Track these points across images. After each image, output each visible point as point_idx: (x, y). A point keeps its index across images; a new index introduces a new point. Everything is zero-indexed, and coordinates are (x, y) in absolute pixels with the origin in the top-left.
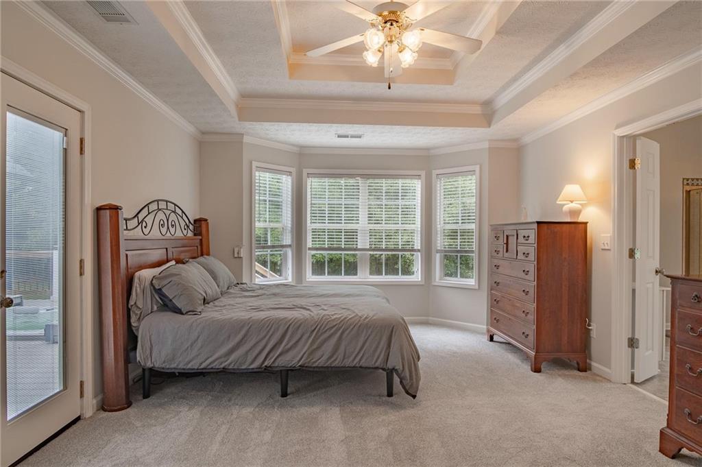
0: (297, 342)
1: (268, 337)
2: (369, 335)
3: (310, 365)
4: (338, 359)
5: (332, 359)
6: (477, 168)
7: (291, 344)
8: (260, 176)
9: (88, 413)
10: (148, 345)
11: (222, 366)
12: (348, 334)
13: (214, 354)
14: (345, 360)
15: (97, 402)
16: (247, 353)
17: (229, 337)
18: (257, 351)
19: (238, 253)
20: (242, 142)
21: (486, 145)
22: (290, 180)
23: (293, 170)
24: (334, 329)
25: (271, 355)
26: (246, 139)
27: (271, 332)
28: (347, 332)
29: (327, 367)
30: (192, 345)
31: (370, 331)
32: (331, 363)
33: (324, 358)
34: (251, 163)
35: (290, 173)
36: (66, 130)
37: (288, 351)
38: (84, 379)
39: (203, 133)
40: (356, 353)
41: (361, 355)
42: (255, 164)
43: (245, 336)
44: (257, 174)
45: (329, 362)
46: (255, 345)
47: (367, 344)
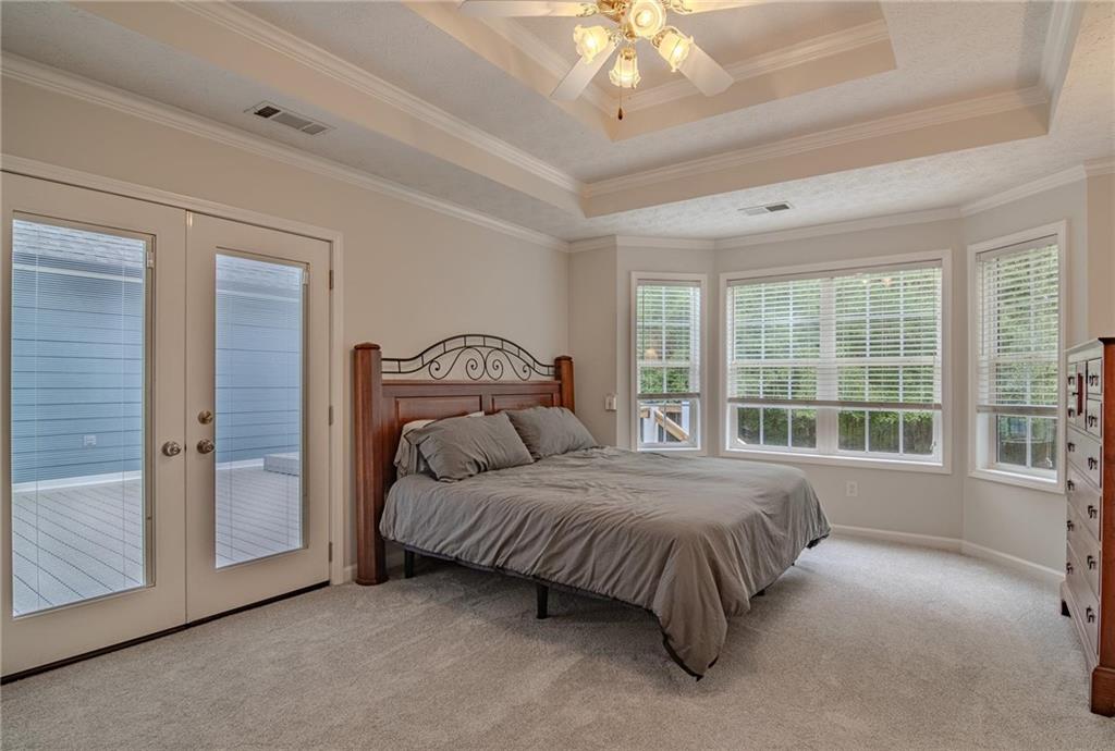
0: (537, 537)
1: (502, 526)
2: (632, 549)
3: (547, 577)
4: (584, 580)
5: (578, 575)
6: (1061, 228)
7: (527, 540)
8: (644, 293)
9: (337, 581)
10: (392, 512)
11: (454, 555)
12: (602, 540)
13: (447, 536)
14: (594, 582)
15: (353, 571)
16: (479, 542)
17: (464, 516)
18: (489, 543)
19: (610, 404)
20: (615, 246)
21: (1079, 173)
22: (698, 293)
23: (704, 278)
24: (584, 528)
25: (504, 552)
26: (620, 241)
27: (507, 519)
28: (601, 536)
29: (570, 587)
30: (429, 521)
31: (633, 541)
32: (575, 581)
33: (566, 571)
34: (629, 274)
35: (697, 283)
36: (308, 264)
37: (524, 548)
38: (333, 542)
39: (570, 242)
40: (609, 571)
41: (615, 578)
42: (634, 276)
43: (480, 518)
44: (640, 289)
45: (572, 579)
46: (490, 532)
47: (627, 563)
